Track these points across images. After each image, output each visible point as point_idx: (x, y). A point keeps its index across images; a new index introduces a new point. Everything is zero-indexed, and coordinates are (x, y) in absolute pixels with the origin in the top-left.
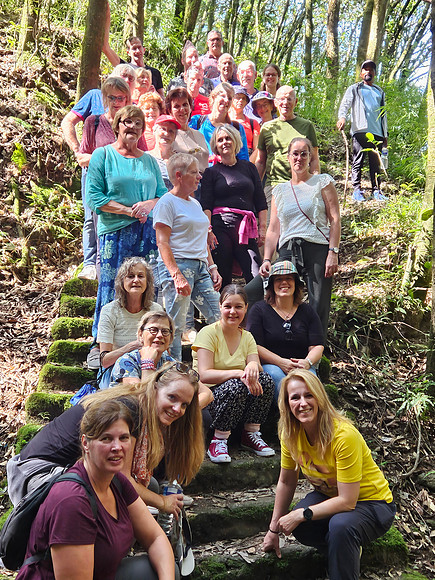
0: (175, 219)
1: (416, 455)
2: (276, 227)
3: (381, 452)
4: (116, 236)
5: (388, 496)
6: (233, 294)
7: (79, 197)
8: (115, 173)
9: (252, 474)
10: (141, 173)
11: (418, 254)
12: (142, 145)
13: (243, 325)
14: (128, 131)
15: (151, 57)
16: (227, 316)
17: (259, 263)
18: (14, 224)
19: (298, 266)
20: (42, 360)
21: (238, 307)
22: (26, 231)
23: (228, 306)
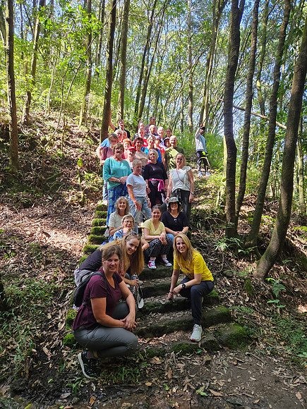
0: (134, 183)
1: (222, 265)
2: (171, 185)
3: (210, 264)
4: (114, 189)
5: (212, 279)
6: (156, 209)
7: (101, 176)
8: (113, 167)
9: (164, 273)
10: (123, 167)
11: (221, 194)
12: (123, 157)
13: (160, 220)
14: (118, 152)
15: (126, 127)
16: (154, 216)
17: (165, 198)
18: (79, 186)
19: (179, 199)
20: (89, 234)
21: (158, 213)
22: (83, 189)
23: (155, 213)
